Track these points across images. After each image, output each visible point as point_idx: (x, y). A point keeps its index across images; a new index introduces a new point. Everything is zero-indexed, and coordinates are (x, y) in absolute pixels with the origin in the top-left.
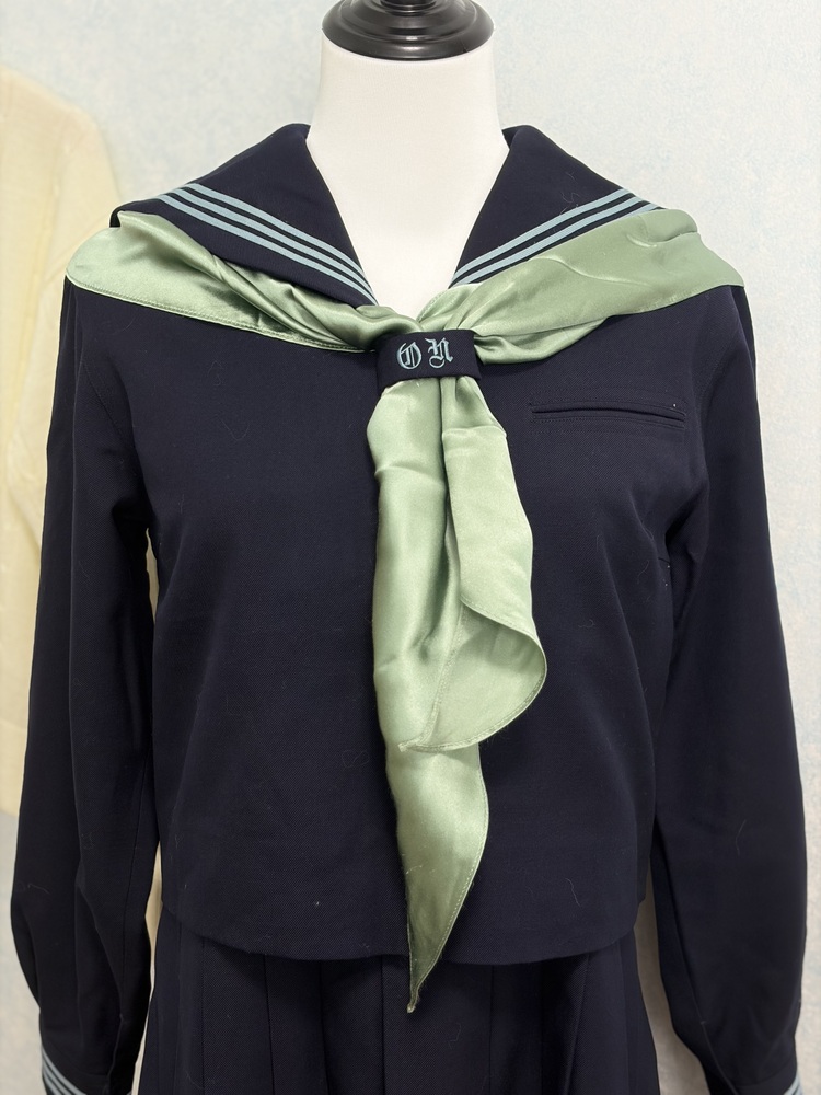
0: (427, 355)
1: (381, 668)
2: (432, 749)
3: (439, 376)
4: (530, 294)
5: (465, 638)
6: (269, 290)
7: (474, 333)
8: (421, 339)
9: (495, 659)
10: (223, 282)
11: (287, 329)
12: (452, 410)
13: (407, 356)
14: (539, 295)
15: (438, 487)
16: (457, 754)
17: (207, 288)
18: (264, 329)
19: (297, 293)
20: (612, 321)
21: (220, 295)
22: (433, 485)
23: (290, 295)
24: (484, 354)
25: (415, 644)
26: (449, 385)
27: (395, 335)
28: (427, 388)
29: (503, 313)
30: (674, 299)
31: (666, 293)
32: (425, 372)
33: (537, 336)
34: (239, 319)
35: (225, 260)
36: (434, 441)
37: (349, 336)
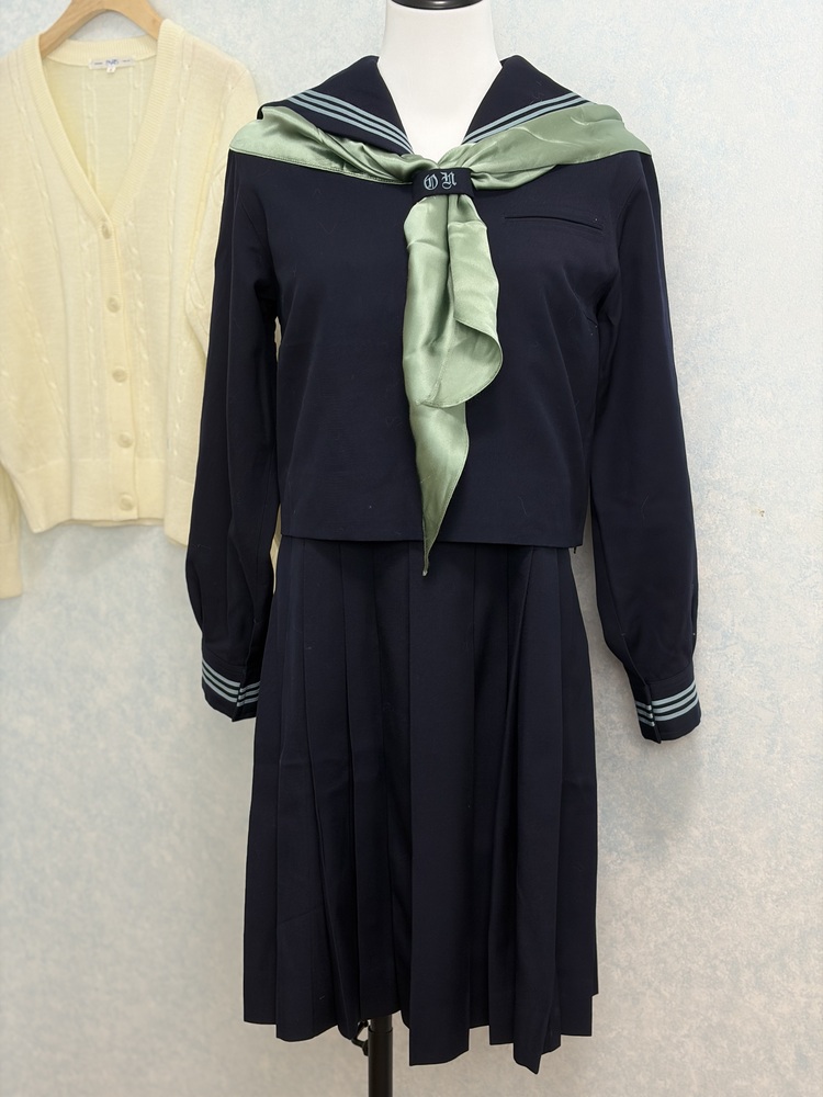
0: (441, 181)
1: (406, 357)
2: (434, 405)
3: (448, 194)
4: (507, 148)
5: (457, 343)
6: (351, 149)
7: (471, 171)
8: (438, 172)
9: (474, 357)
10: (323, 144)
11: (361, 171)
12: (454, 212)
13: (429, 183)
14: (513, 149)
15: (444, 255)
16: (449, 410)
17: (314, 149)
18: (346, 172)
19: (366, 148)
20: (559, 167)
21: (321, 153)
22: (439, 252)
23: (362, 149)
24: (476, 183)
25: (427, 343)
26: (453, 199)
27: (422, 170)
28: (440, 200)
29: (489, 159)
30: (598, 156)
31: (592, 152)
32: (441, 191)
33: (511, 174)
34: (333, 166)
35: (326, 132)
36: (442, 229)
37: (395, 173)
